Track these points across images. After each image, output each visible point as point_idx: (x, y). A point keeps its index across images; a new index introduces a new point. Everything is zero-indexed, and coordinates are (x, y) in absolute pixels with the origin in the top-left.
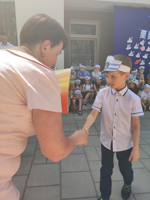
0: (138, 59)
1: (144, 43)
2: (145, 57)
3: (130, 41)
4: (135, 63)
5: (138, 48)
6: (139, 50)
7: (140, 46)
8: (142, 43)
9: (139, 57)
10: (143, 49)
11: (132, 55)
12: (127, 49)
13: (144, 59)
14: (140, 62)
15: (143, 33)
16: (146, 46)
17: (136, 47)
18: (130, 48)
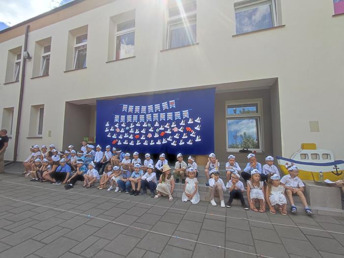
0: (115, 139)
1: (119, 126)
2: (121, 137)
3: (107, 125)
4: (113, 143)
5: (113, 130)
6: (115, 132)
7: (115, 128)
8: (117, 126)
9: (116, 137)
10: (118, 130)
11: (110, 136)
12: (106, 131)
13: (120, 139)
14: (118, 142)
15: (117, 117)
16: (120, 127)
17: (112, 130)
18: (108, 130)
